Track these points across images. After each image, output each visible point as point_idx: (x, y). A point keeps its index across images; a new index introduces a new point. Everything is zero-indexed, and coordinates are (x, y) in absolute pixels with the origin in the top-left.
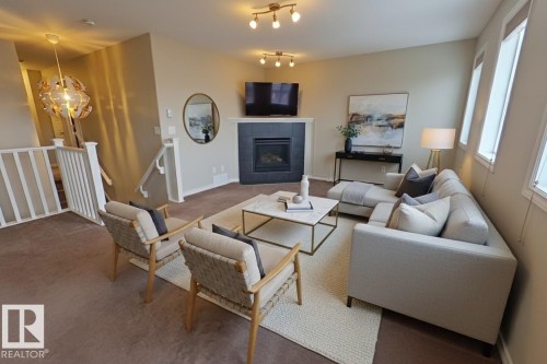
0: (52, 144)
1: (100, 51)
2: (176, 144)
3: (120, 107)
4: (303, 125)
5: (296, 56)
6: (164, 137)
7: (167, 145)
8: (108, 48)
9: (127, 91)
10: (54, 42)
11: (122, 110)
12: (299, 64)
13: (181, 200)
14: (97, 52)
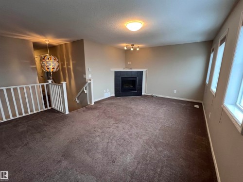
0: (48, 82)
1: (62, 45)
2: (92, 82)
3: (69, 67)
4: (142, 72)
5: (140, 46)
6: (87, 79)
7: (89, 82)
8: (65, 44)
9: (72, 61)
10: (47, 43)
11: (70, 68)
12: (141, 49)
13: (93, 104)
14: (61, 45)
